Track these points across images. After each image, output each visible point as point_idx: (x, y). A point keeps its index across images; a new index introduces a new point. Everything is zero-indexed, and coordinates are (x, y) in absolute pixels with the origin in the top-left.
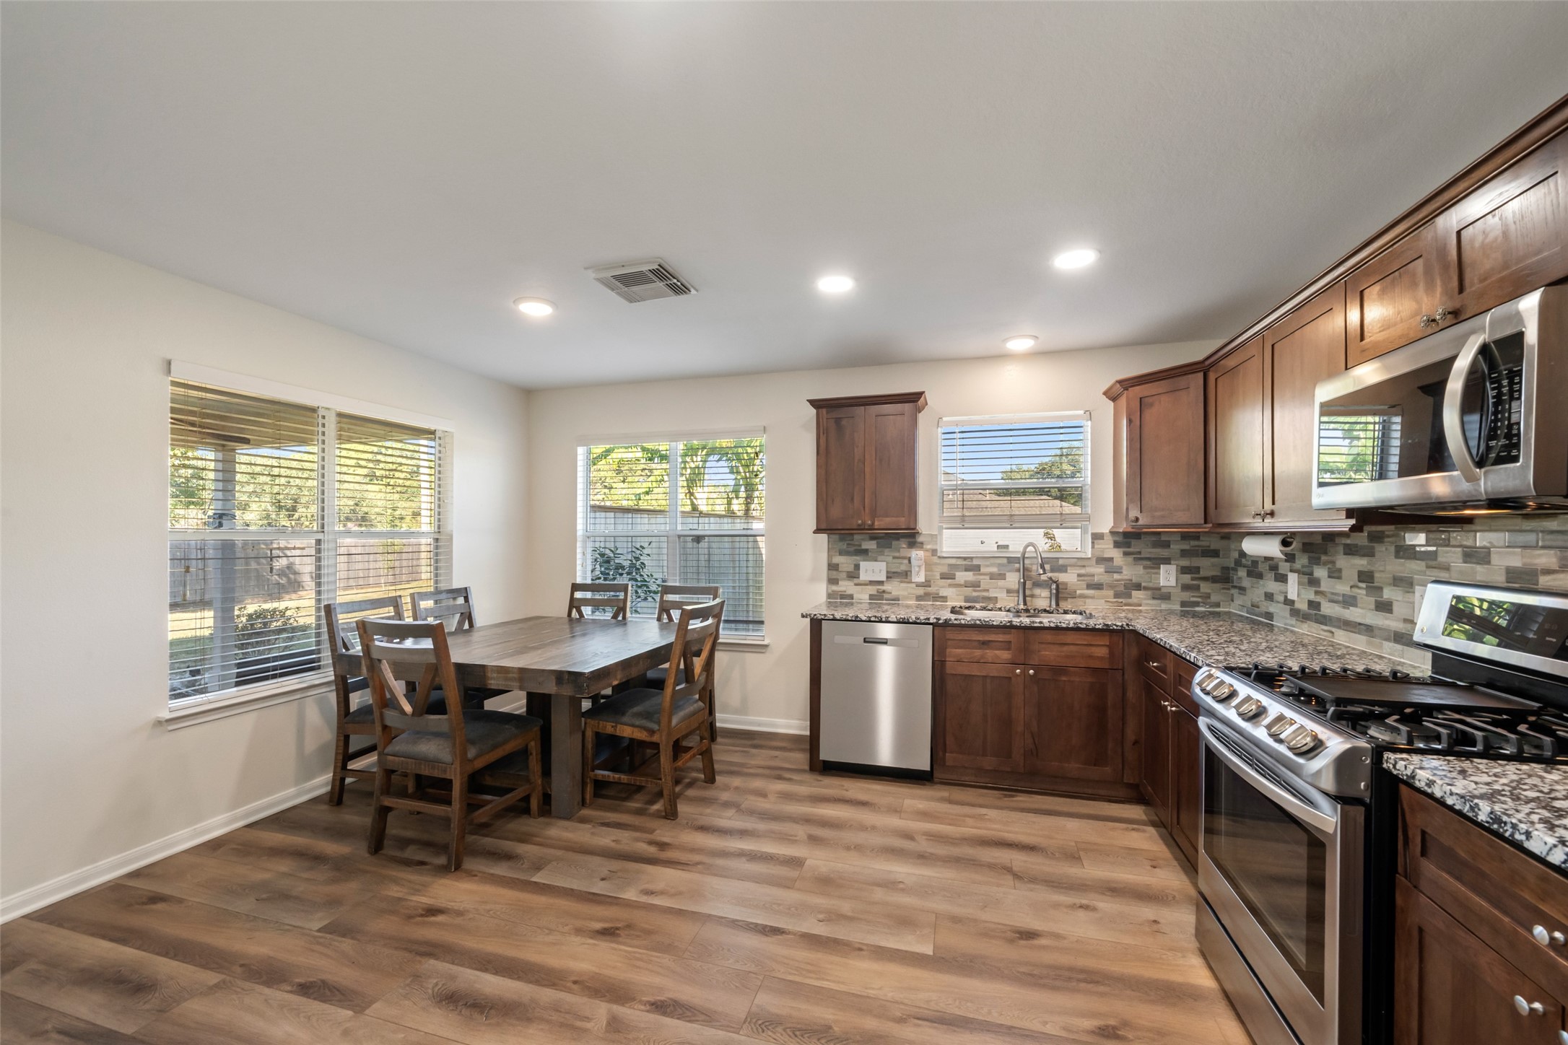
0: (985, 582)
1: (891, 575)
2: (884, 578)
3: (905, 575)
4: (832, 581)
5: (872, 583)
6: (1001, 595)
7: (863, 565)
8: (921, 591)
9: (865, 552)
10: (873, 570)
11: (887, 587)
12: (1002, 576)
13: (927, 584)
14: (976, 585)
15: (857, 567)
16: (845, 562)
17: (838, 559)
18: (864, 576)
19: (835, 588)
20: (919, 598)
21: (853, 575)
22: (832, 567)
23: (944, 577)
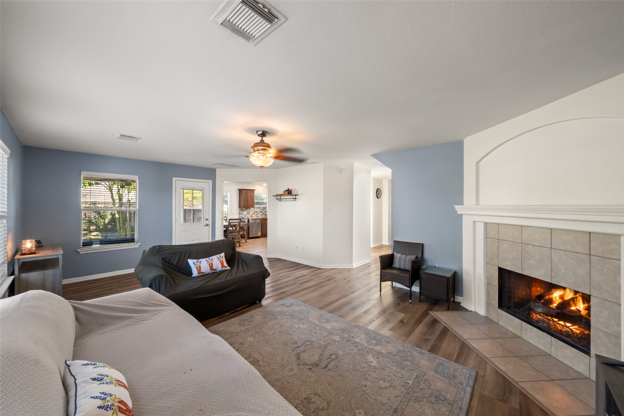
0: (258, 214)
1: (247, 214)
2: (246, 214)
3: (249, 214)
4: (240, 215)
5: (245, 215)
6: (260, 216)
7: (244, 212)
8: (251, 216)
9: (244, 210)
10: (245, 213)
11: (246, 215)
12: (259, 213)
13: (251, 215)
14: (257, 214)
15: (243, 213)
16: (241, 212)
17: (240, 211)
18: (244, 214)
19: (240, 216)
20: (251, 217)
21: (242, 214)
22: (240, 213)
23: (253, 214)
